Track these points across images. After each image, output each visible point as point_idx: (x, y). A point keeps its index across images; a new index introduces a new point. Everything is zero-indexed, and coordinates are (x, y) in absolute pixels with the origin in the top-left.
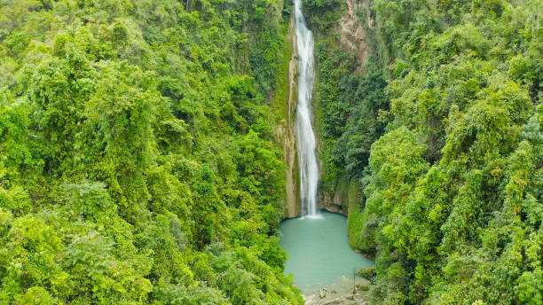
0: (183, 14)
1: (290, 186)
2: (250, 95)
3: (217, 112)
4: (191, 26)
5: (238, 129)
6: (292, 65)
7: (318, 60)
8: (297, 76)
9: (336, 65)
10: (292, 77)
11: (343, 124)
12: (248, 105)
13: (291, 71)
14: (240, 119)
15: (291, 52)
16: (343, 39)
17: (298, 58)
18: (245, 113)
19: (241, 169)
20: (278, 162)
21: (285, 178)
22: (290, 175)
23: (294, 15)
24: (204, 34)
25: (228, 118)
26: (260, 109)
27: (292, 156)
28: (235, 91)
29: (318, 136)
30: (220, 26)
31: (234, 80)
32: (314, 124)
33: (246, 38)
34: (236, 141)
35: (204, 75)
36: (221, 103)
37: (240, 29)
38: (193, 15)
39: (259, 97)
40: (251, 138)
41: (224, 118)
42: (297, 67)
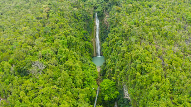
0: (75, 20)
1: (94, 51)
2: (87, 34)
3: (81, 38)
4: (76, 22)
5: (85, 40)
6: (95, 27)
7: (100, 26)
8: (96, 29)
9: (103, 27)
10: (95, 30)
11: (104, 39)
12: (87, 36)
13: (95, 28)
14: (85, 38)
15: (95, 25)
16: (105, 22)
17: (96, 26)
18: (86, 37)
19: (86, 47)
20: (92, 46)
21: (93, 49)
22: (94, 48)
23: (95, 17)
24: (78, 23)
25: (83, 38)
26: (89, 36)
27: (95, 45)
28: (84, 34)
29: (100, 41)
30: (81, 21)
31: (84, 31)
32: (99, 39)
33: (86, 23)
34: (84, 43)
35: (79, 31)
36: (82, 36)
37: (85, 21)
38: (76, 20)
39: (88, 34)
40: (87, 42)
41: (82, 39)
42: (96, 27)
